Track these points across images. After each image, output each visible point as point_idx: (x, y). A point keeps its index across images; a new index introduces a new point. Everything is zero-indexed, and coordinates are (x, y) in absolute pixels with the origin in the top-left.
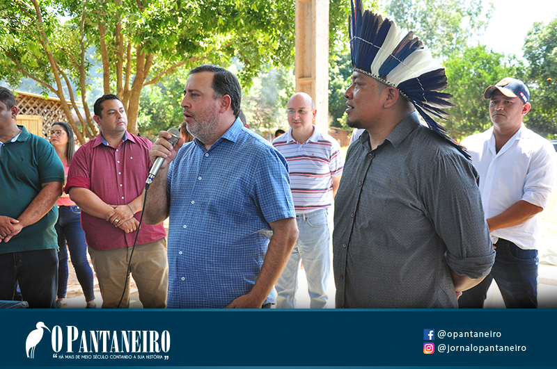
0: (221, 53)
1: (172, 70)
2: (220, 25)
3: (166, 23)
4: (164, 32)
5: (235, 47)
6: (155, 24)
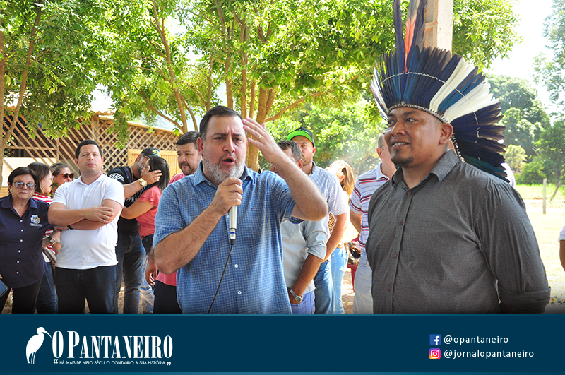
0: (345, 86)
2: (340, 58)
3: (284, 57)
4: (282, 67)
5: (361, 80)
6: (274, 58)
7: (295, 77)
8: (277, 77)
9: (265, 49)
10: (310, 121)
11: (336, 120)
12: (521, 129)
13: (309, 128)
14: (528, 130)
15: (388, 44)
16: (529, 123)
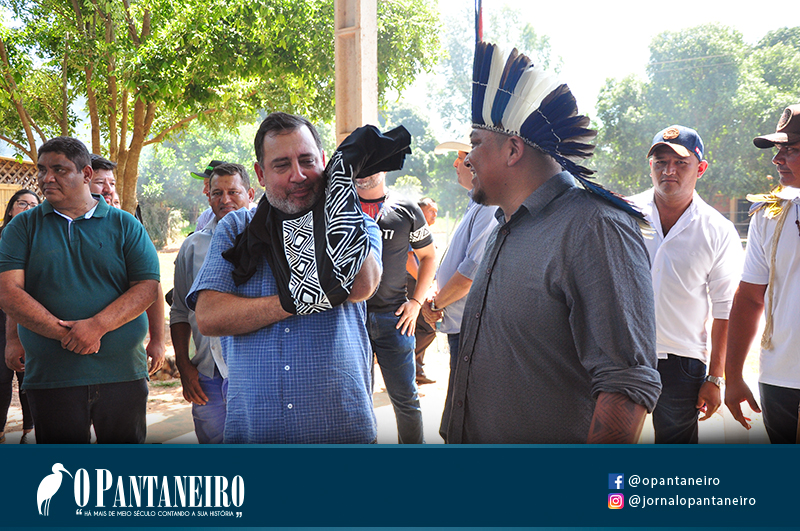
0: (243, 103)
1: (181, 125)
2: (241, 66)
3: (170, 63)
4: (166, 75)
5: (261, 96)
6: (155, 64)
7: (183, 90)
8: (161, 88)
9: (143, 52)
10: (185, 148)
11: (218, 147)
12: (415, 159)
13: (184, 155)
14: (422, 160)
15: (297, 52)
16: (423, 153)
